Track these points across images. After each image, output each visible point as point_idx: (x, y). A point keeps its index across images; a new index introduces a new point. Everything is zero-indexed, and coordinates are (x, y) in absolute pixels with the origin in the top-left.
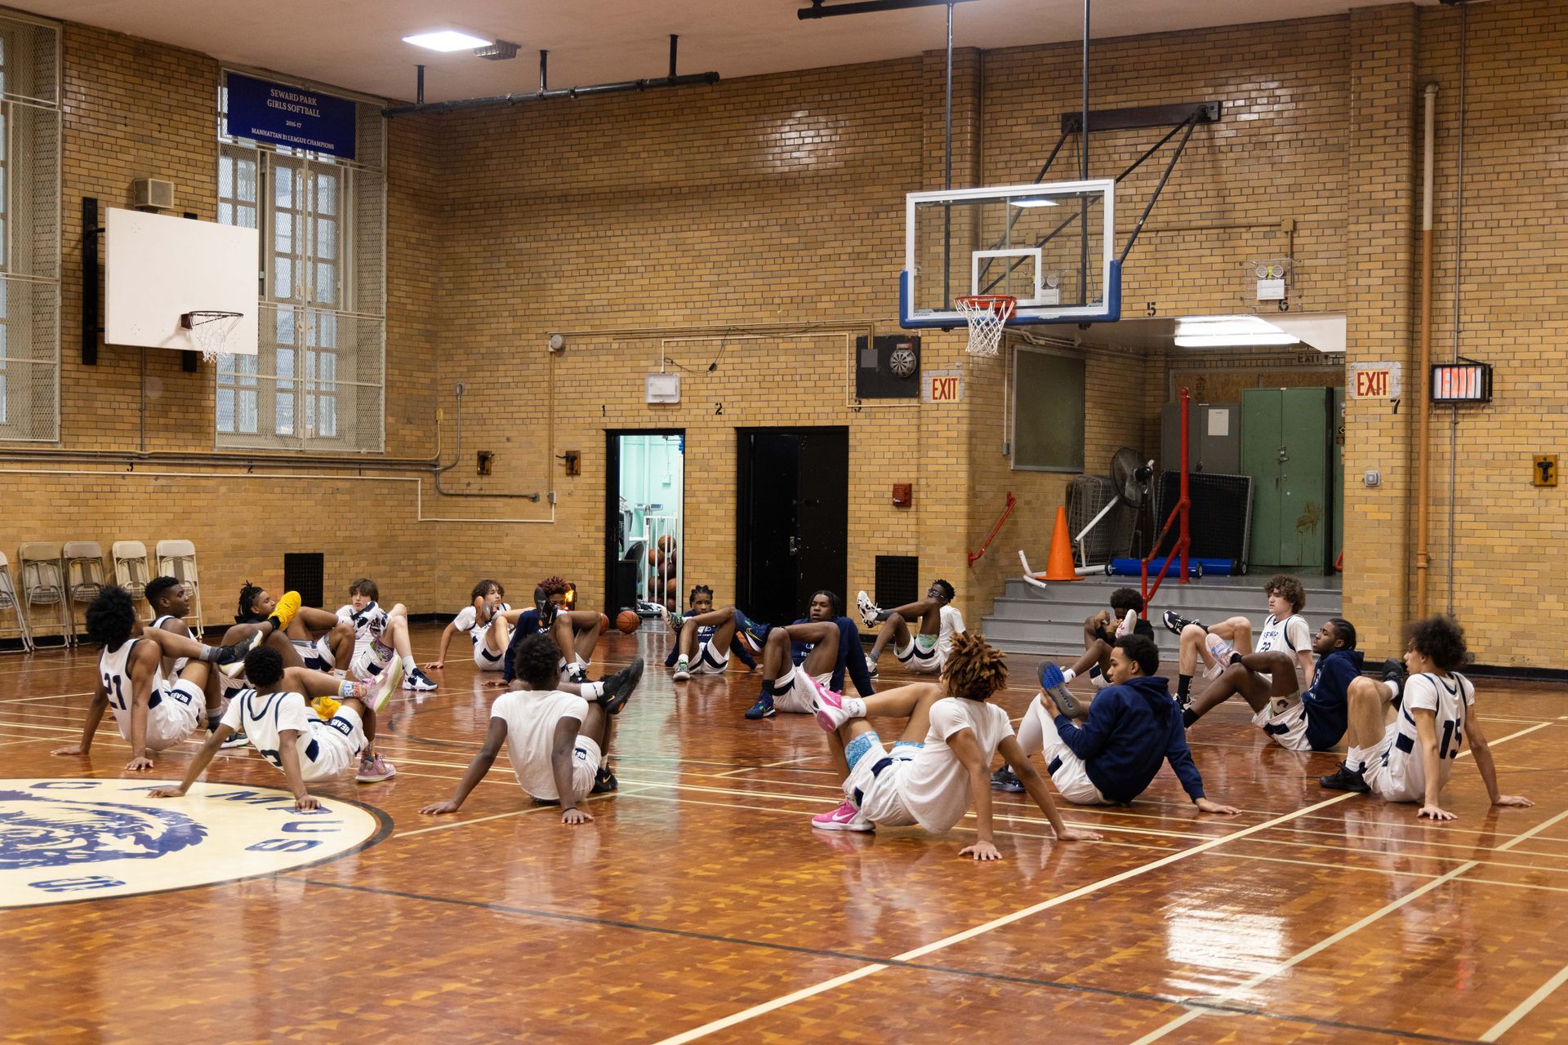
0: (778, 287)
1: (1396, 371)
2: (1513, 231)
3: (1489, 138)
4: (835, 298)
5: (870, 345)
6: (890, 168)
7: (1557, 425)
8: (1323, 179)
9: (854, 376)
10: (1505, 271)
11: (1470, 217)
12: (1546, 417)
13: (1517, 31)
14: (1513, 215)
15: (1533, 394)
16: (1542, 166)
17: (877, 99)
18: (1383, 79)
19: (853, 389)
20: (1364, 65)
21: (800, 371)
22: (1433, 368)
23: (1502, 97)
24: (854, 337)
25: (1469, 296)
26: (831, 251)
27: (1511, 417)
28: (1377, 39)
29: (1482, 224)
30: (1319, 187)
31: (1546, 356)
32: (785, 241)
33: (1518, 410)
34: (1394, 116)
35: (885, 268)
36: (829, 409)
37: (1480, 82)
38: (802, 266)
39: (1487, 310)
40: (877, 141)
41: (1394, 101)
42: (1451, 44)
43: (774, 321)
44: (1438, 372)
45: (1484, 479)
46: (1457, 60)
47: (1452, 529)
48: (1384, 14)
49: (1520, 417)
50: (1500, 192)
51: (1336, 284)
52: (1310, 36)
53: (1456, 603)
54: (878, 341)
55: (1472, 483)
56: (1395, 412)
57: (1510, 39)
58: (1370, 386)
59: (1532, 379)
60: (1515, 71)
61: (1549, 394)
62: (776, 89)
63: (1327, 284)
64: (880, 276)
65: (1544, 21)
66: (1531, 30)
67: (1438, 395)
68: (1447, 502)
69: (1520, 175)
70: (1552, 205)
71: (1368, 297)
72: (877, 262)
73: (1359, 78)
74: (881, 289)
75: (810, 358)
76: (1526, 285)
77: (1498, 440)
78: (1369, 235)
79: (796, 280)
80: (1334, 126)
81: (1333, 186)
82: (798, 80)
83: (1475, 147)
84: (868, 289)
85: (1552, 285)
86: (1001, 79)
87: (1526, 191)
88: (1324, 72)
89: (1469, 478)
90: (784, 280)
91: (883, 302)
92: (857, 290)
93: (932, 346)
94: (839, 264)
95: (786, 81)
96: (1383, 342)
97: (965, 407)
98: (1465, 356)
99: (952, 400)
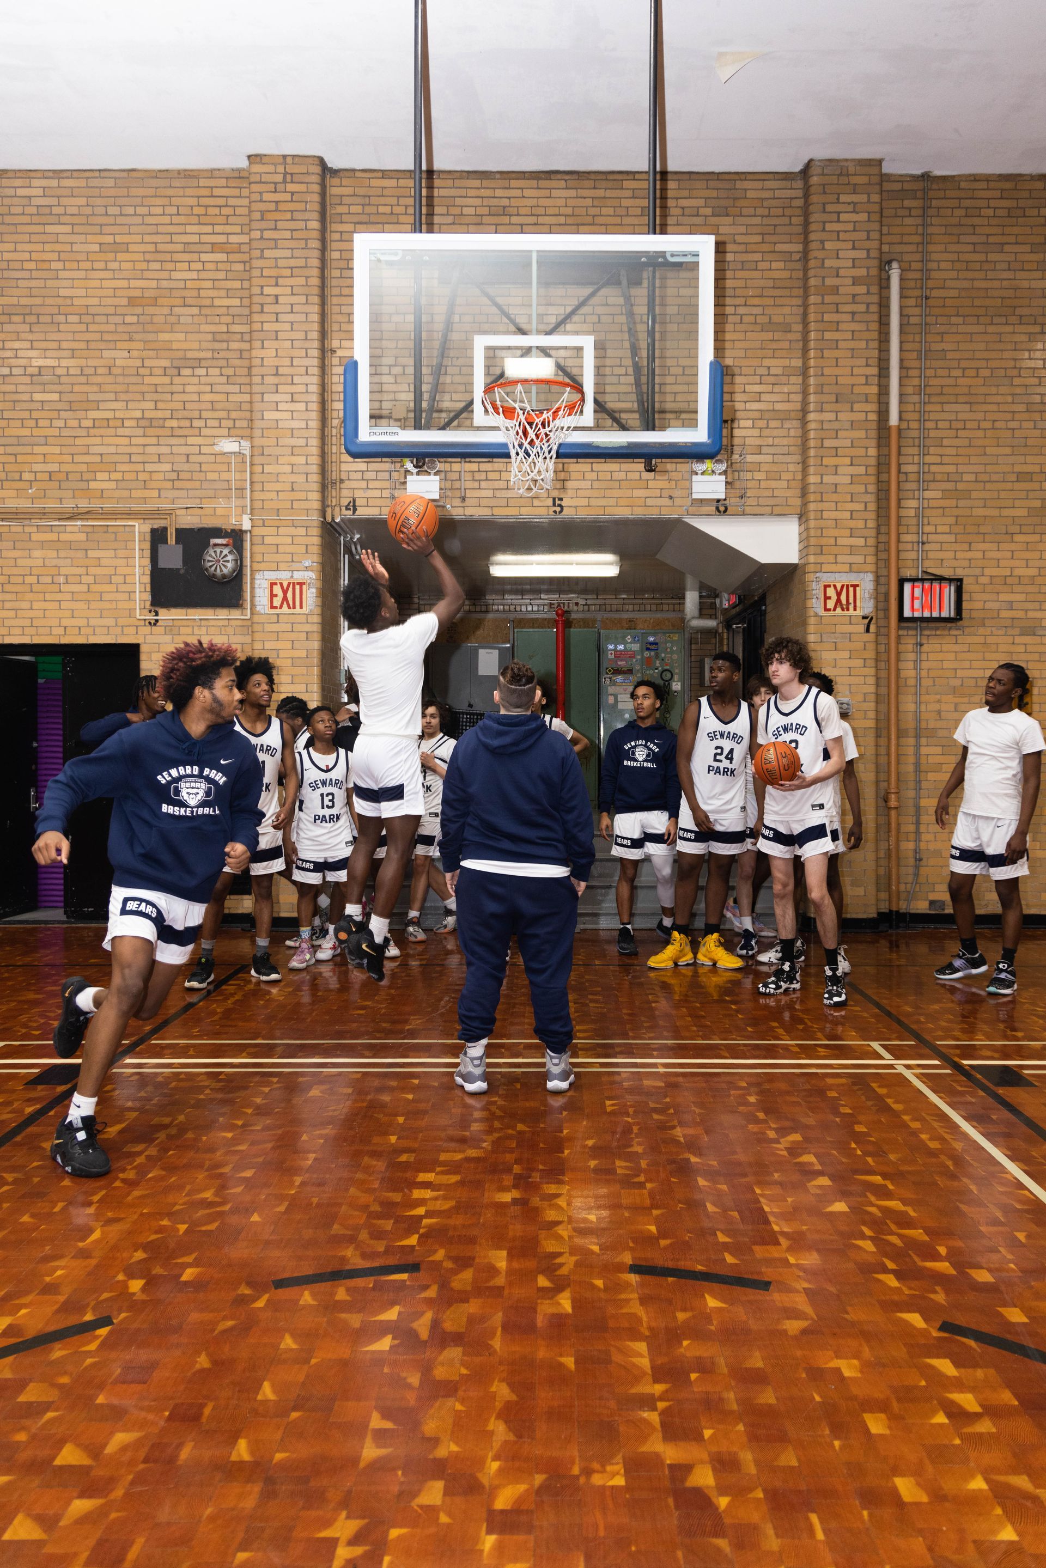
0: (29, 458)
1: (866, 584)
2: (980, 433)
3: (954, 329)
4: (115, 476)
5: (171, 539)
6: (195, 311)
7: (1029, 648)
8: (767, 362)
9: (147, 579)
10: (972, 477)
11: (932, 416)
12: (1018, 640)
13: (983, 212)
14: (980, 416)
15: (1004, 614)
16: (1012, 364)
17: (176, 219)
18: (850, 245)
19: (148, 597)
20: (829, 227)
21: (64, 571)
22: (901, 582)
23: (966, 284)
24: (147, 528)
25: (933, 503)
26: (109, 415)
28: (843, 198)
29: (947, 425)
30: (763, 371)
31: (1017, 572)
32: (37, 397)
33: (988, 631)
34: (863, 289)
35: (191, 440)
36: (111, 622)
37: (943, 266)
38: (65, 432)
39: (952, 520)
40: (175, 275)
41: (863, 272)
42: (908, 221)
43: (25, 504)
44: (907, 587)
45: (952, 707)
46: (917, 239)
47: (917, 764)
48: (852, 170)
49: (990, 640)
50: (966, 390)
51: (785, 484)
52: (750, 194)
53: (923, 846)
54: (182, 534)
55: (939, 712)
56: (868, 630)
57: (976, 221)
58: (839, 601)
59: (1003, 597)
60: (982, 257)
61: (1020, 614)
62: (20, 192)
63: (773, 484)
64: (184, 450)
65: (1013, 203)
66: (999, 213)
67: (907, 613)
68: (912, 733)
69: (986, 373)
70: (1022, 408)
71: (835, 497)
72: (178, 432)
73: (822, 242)
74: (186, 467)
75: (81, 554)
76: (995, 495)
77: (967, 664)
78: (836, 425)
79: (57, 450)
80: (779, 301)
81: (780, 371)
82: (54, 183)
83: (938, 338)
84: (168, 467)
85: (1023, 495)
86: (354, 209)
87: (994, 390)
88: (767, 238)
89: (931, 707)
90: (37, 449)
91: (189, 485)
92: (149, 467)
93: (267, 540)
94: (120, 431)
95: (35, 183)
96: (852, 550)
97: (316, 619)
98: (929, 570)
99: (298, 610)
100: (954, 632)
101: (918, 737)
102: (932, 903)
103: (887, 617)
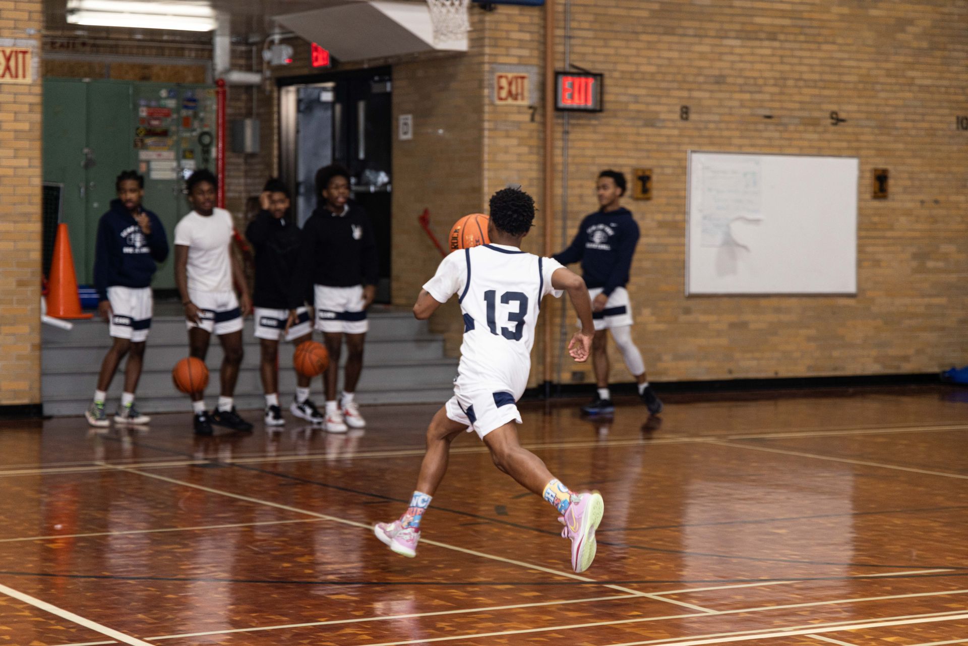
1: (531, 76)
7: (650, 139)
12: (642, 130)
15: (632, 107)
22: (557, 75)
27: (612, 129)
31: (641, 68)
33: (619, 122)
39: (592, 18)
44: (561, 80)
49: (622, 130)
58: (510, 91)
59: (632, 91)
61: (643, 107)
67: (561, 103)
89: (577, 191)
96: (522, 44)
97: (37, 90)
98: (577, 64)
99: (20, 80)
100: (594, 122)
101: (565, 219)
102: (574, 374)
103: (544, 106)
